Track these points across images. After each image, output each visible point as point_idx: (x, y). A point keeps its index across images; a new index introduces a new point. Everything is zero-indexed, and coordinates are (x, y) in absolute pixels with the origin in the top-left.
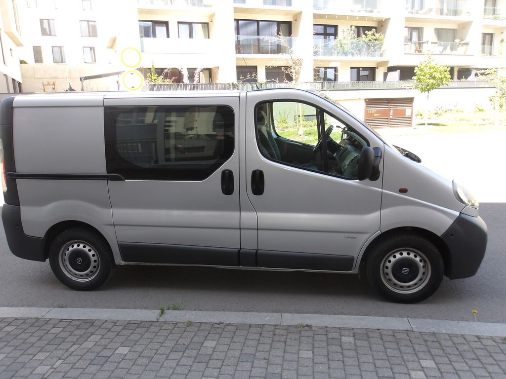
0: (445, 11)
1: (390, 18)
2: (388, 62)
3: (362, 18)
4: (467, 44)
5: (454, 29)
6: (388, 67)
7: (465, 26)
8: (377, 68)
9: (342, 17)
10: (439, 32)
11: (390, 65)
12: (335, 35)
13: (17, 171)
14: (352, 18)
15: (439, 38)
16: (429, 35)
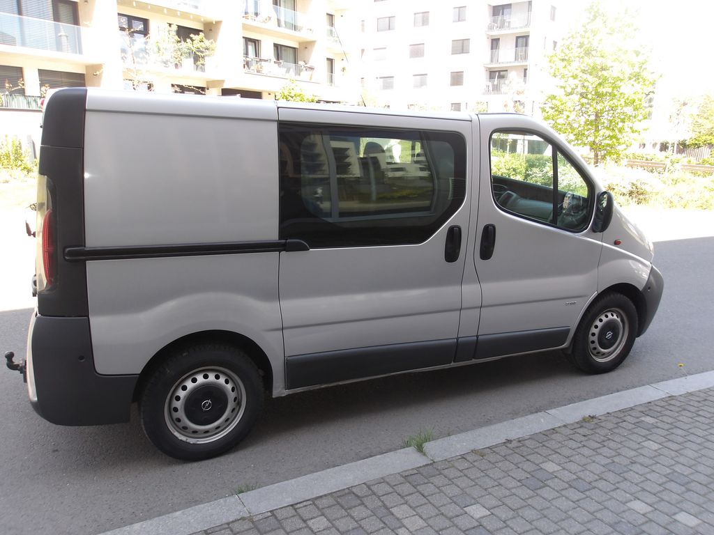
0: (283, 23)
1: (221, 22)
2: (223, 81)
3: (185, 15)
4: (312, 69)
5: (295, 48)
6: (222, 90)
7: (307, 45)
8: (208, 89)
9: (158, 9)
10: (278, 48)
11: (226, 86)
12: (145, 32)
13: (87, 245)
14: (172, 12)
15: (278, 57)
16: (267, 51)
